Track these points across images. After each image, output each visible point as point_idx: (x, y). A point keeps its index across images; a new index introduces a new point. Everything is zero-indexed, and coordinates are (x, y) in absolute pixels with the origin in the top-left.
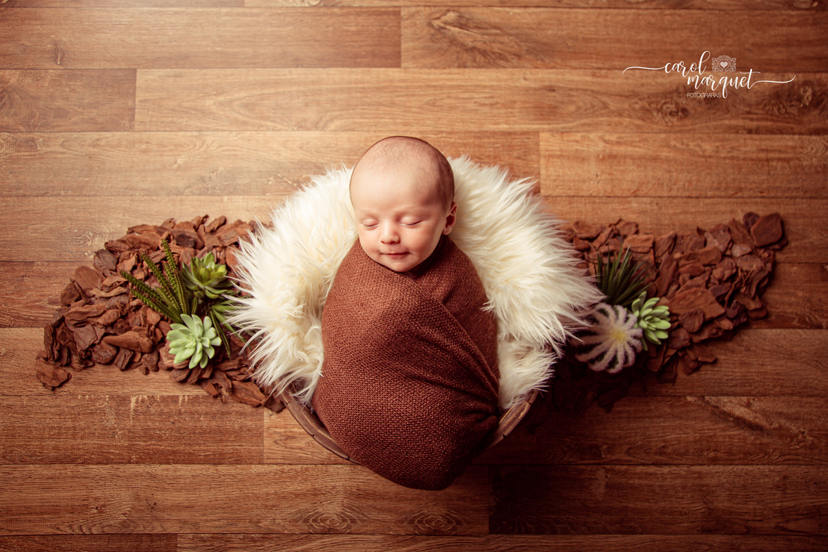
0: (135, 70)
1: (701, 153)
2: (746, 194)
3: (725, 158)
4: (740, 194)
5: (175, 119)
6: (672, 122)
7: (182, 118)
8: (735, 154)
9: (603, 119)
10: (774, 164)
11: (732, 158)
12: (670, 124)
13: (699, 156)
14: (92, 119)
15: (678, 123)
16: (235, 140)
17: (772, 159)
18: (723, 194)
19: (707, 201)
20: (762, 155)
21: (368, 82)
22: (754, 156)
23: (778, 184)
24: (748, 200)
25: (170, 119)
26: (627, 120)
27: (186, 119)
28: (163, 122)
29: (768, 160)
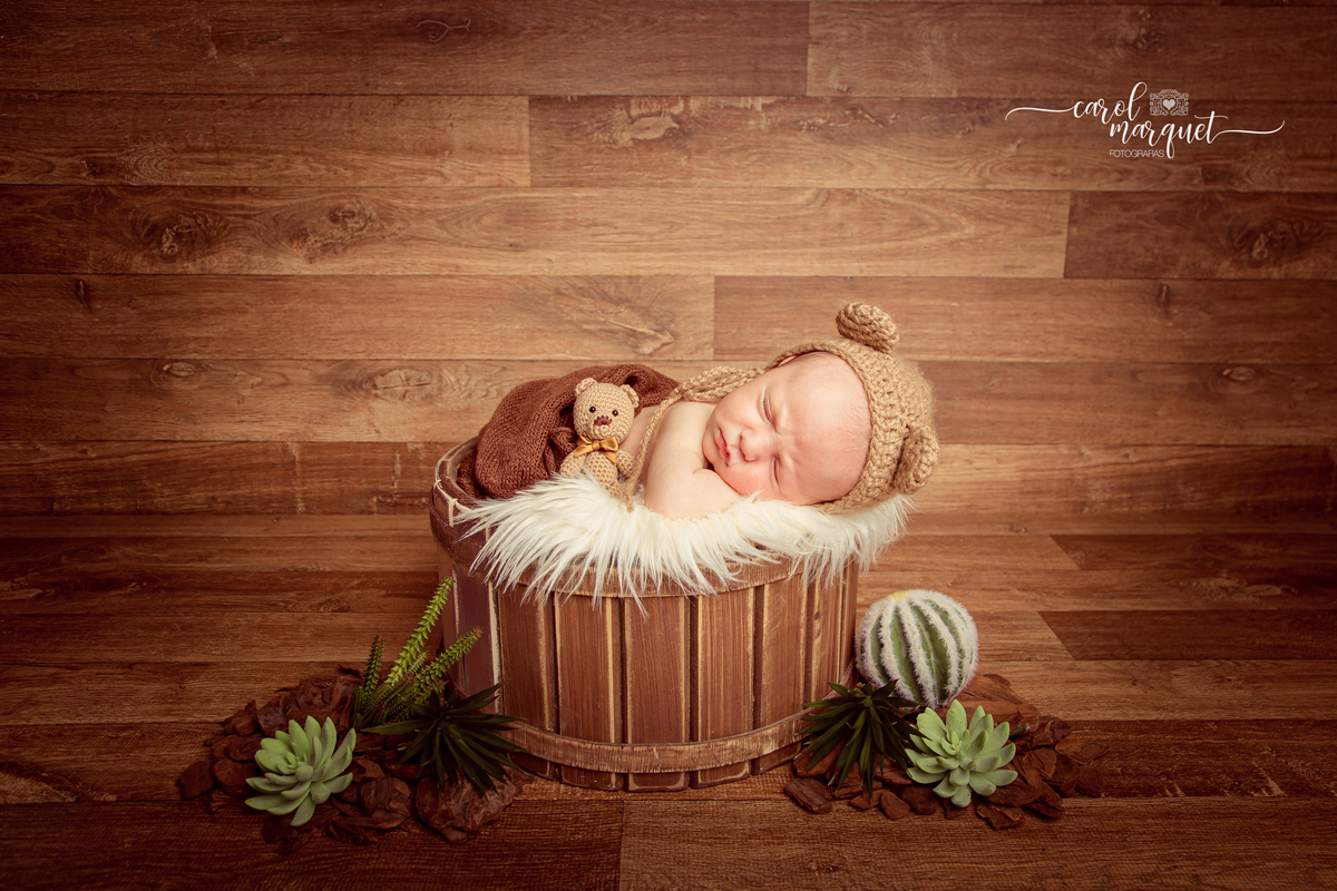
0: (1066, 276)
1: (310, 159)
2: (244, 100)
3: (277, 152)
4: (253, 99)
5: (1016, 207)
6: (350, 203)
7: (1007, 209)
8: (263, 159)
9: (445, 206)
10: (208, 144)
11: (266, 152)
12: (354, 200)
13: (312, 155)
14: (1126, 210)
15: (342, 201)
16: (938, 176)
17: (210, 150)
18: (277, 100)
19: (298, 90)
20: (224, 156)
21: (759, 256)
22: (236, 156)
23: (201, 114)
24: (241, 90)
25: (1023, 207)
26: (412, 205)
27: (1001, 207)
28: (1032, 203)
29: (217, 150)
